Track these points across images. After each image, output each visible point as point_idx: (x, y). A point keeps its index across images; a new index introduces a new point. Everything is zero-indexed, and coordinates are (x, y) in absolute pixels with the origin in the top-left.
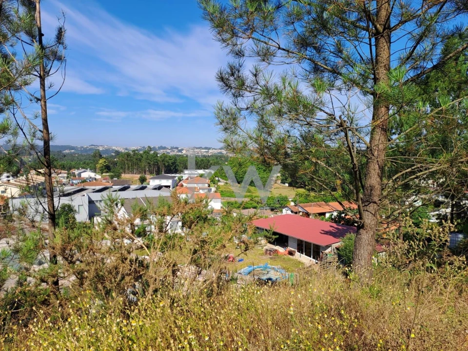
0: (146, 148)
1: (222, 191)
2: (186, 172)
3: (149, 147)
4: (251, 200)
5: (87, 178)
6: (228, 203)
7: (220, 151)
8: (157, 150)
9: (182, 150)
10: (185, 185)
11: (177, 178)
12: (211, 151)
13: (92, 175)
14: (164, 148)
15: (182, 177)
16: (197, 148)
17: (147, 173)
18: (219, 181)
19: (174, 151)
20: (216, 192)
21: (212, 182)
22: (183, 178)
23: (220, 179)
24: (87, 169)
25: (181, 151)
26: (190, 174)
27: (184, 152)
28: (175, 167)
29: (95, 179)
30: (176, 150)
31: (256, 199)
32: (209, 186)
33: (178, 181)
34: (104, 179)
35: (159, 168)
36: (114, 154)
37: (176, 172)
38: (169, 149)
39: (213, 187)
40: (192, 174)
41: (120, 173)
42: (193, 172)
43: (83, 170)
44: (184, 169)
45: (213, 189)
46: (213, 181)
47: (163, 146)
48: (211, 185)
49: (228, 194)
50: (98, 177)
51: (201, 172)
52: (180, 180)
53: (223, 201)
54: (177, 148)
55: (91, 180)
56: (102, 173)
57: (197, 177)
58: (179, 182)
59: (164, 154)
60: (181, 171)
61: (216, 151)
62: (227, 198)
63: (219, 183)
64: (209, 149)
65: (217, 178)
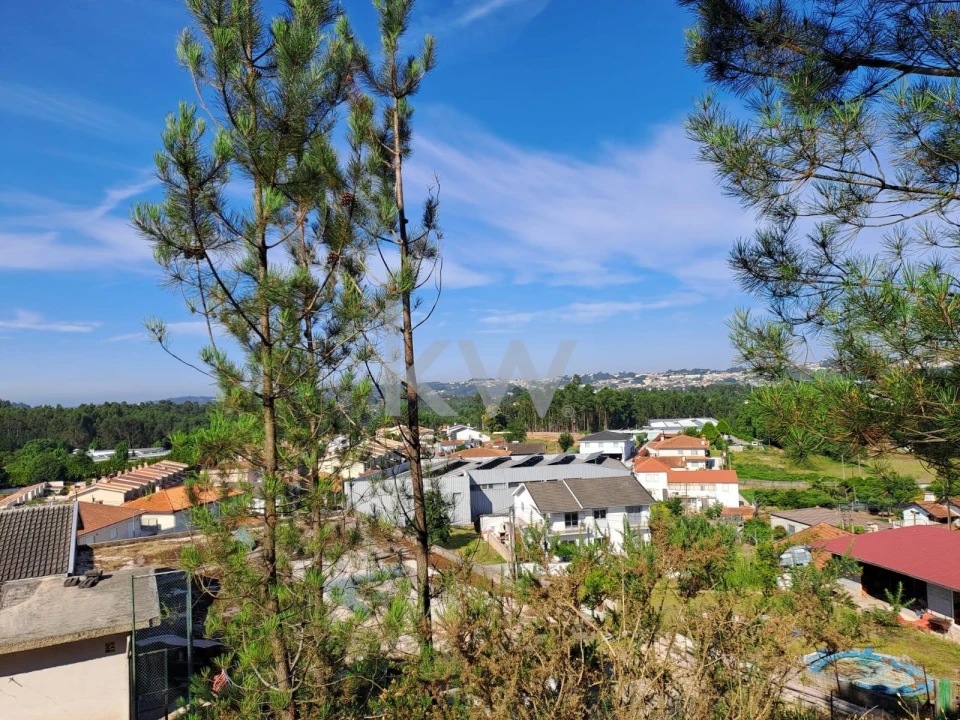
0: (569, 379)
1: (740, 466)
2: (654, 424)
3: (576, 376)
4: (814, 486)
5: (467, 442)
6: (757, 493)
7: (729, 375)
8: (592, 381)
9: (644, 377)
10: (652, 451)
11: (635, 437)
12: (707, 377)
13: (476, 435)
14: (607, 376)
15: (646, 435)
16: (676, 373)
17: (574, 428)
18: (730, 442)
19: (625, 381)
20: (725, 467)
21: (714, 446)
22: (649, 437)
23: (733, 438)
24: (466, 424)
25: (640, 380)
26: (662, 429)
27: (647, 382)
28: (631, 414)
29: (481, 443)
30: (630, 380)
31: (828, 484)
32: (708, 454)
33: (638, 444)
34: (496, 443)
35: (596, 418)
36: (511, 394)
37: (632, 424)
38: (616, 378)
39: (717, 456)
40: (668, 428)
41: (523, 431)
42: (670, 423)
43: (461, 426)
44: (650, 417)
45: (718, 461)
46: (716, 443)
47: (604, 372)
48: (711, 451)
49: (755, 473)
50: (486, 438)
51: (688, 423)
52: (642, 443)
53: (742, 488)
54: (632, 375)
55: (473, 445)
56: (492, 432)
57: (679, 434)
58: (641, 446)
59: (606, 388)
60: (643, 424)
61: (719, 377)
62: (752, 481)
63: (732, 448)
64: (704, 372)
65: (726, 437)
